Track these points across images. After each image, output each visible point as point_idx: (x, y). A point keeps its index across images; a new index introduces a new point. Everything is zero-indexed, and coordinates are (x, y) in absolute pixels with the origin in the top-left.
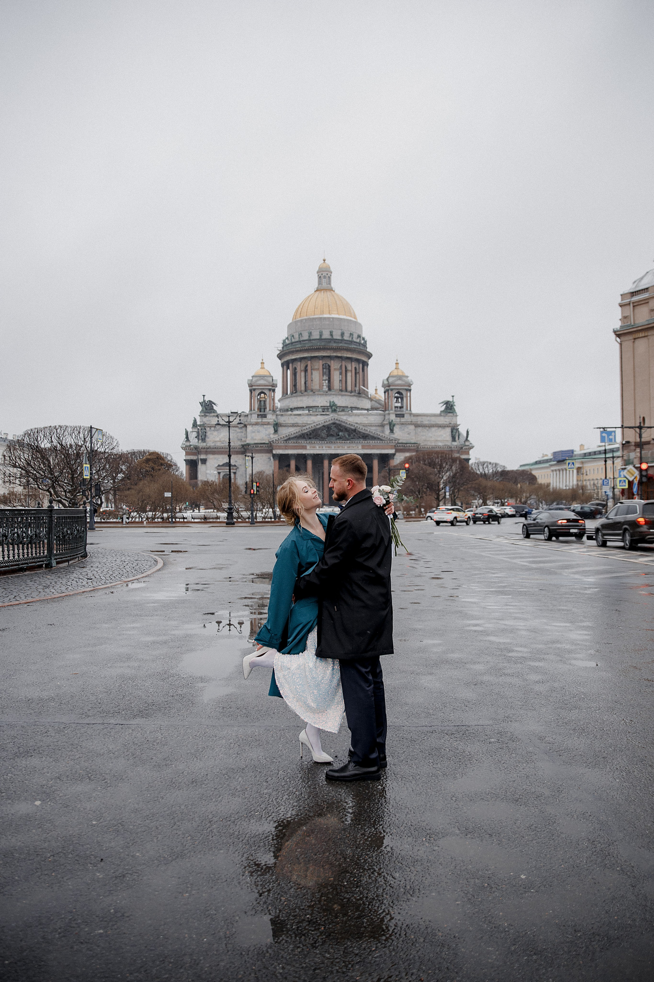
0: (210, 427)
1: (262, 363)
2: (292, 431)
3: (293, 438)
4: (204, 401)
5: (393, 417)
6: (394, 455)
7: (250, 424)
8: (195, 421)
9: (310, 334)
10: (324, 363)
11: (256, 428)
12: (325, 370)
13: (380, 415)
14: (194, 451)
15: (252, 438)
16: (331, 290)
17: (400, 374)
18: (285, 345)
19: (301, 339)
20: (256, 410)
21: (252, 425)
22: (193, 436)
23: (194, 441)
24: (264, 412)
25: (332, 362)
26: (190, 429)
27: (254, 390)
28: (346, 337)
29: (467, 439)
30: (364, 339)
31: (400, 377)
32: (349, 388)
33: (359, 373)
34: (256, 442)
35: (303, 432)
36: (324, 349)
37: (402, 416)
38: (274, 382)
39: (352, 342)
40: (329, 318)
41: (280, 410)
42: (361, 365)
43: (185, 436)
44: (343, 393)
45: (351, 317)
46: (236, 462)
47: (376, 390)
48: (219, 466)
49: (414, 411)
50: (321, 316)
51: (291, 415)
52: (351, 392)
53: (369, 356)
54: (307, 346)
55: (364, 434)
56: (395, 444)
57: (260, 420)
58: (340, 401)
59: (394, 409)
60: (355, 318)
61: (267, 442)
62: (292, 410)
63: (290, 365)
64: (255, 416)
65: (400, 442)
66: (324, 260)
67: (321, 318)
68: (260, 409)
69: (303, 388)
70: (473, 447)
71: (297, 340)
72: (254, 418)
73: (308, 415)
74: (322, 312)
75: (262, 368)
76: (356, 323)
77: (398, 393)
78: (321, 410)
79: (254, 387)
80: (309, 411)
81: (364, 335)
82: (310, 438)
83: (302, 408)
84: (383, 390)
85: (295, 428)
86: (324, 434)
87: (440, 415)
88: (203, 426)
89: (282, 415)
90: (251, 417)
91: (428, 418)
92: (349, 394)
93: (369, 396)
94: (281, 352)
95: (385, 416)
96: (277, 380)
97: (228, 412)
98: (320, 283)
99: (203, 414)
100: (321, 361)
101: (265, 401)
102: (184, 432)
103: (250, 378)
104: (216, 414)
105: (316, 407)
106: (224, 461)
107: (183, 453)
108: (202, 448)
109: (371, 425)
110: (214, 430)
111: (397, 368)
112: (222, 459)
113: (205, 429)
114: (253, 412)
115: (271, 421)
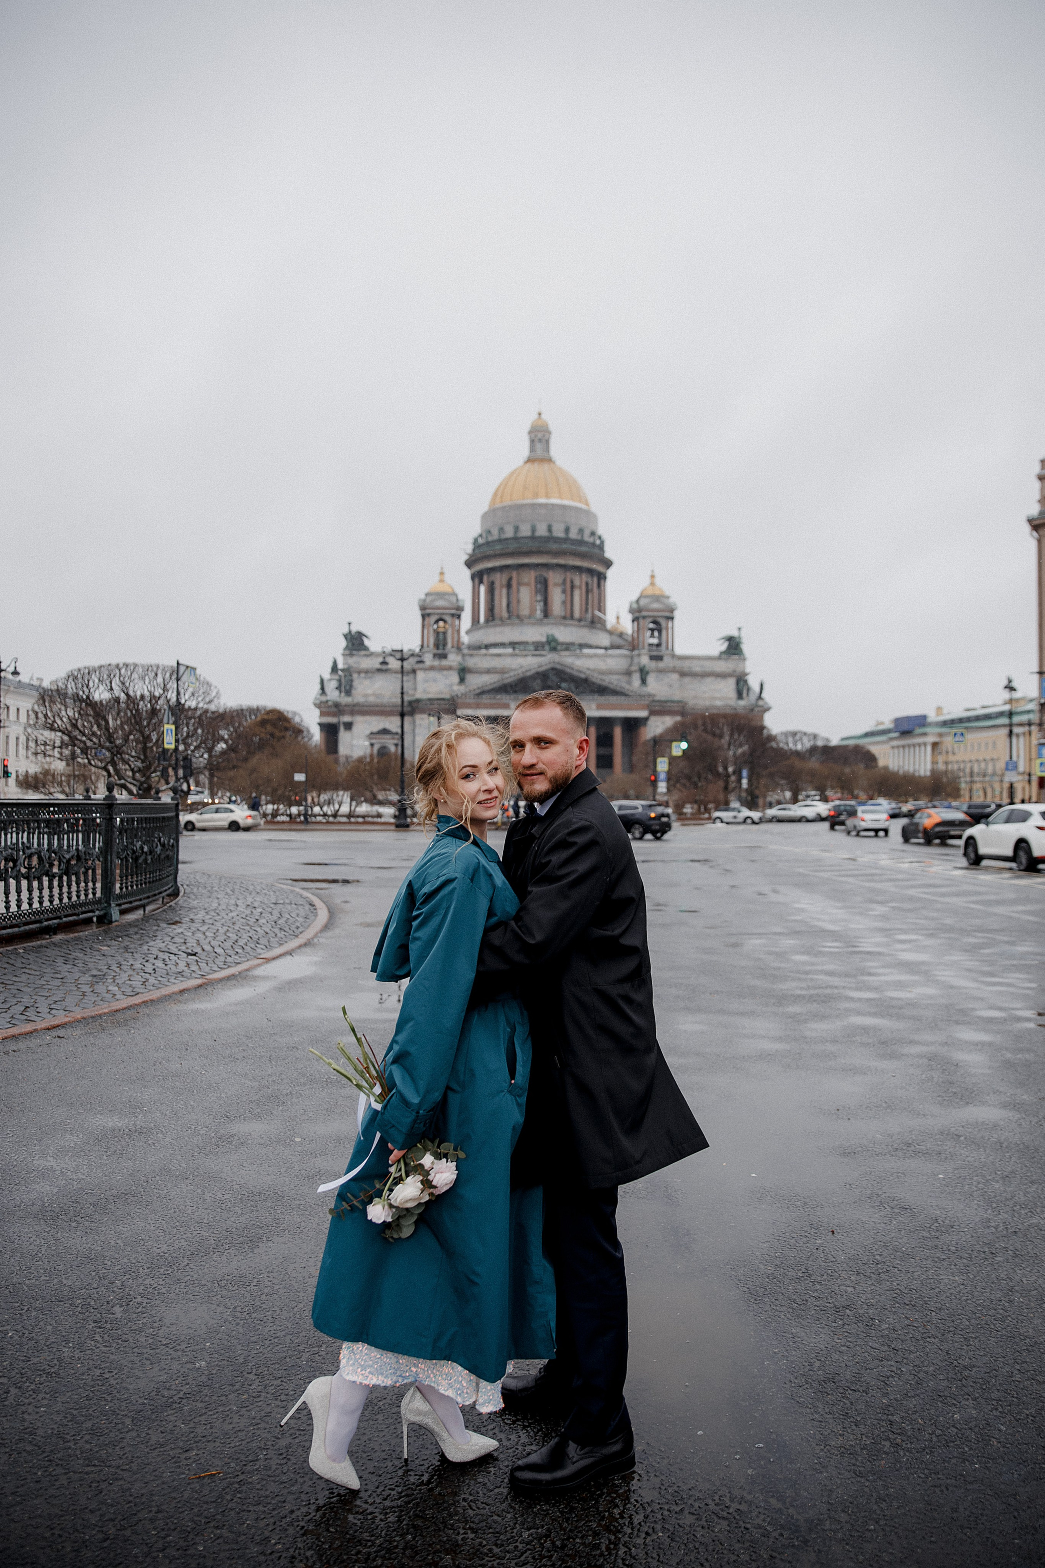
0: (359, 672)
1: (442, 574)
2: (487, 680)
3: (488, 691)
4: (350, 632)
5: (645, 660)
6: (646, 719)
7: (421, 669)
8: (335, 664)
9: (517, 529)
10: (538, 573)
11: (432, 674)
12: (539, 586)
13: (625, 656)
14: (334, 710)
15: (425, 691)
16: (550, 460)
17: (657, 592)
18: (477, 545)
19: (503, 536)
20: (431, 646)
21: (425, 670)
22: (331, 687)
23: (333, 694)
24: (444, 649)
25: (551, 572)
26: (327, 676)
27: (429, 615)
28: (573, 535)
29: (760, 697)
30: (600, 538)
31: (658, 598)
32: (577, 614)
33: (592, 590)
34: (431, 696)
35: (506, 681)
36: (539, 553)
37: (660, 658)
38: (460, 604)
39: (581, 542)
40: (546, 505)
41: (470, 647)
42: (595, 579)
43: (319, 686)
44: (568, 622)
45: (580, 502)
46: (398, 726)
47: (618, 618)
48: (372, 733)
49: (679, 650)
50: (534, 501)
51: (486, 655)
52: (580, 620)
53: (608, 564)
54: (513, 547)
55: (600, 686)
56: (647, 702)
57: (436, 663)
58: (564, 634)
59: (647, 647)
60: (587, 504)
61: (447, 696)
62: (487, 647)
63: (485, 578)
64: (429, 657)
65: (657, 698)
66: (540, 414)
67: (534, 504)
68: (437, 646)
69: (505, 614)
70: (768, 709)
71: (496, 537)
72: (428, 659)
73: (512, 655)
74: (536, 495)
75: (442, 581)
76: (588, 513)
77: (655, 622)
78: (532, 648)
79: (428, 611)
80: (514, 648)
81: (600, 531)
82: (515, 692)
83: (502, 645)
84: (630, 617)
85: (492, 676)
87: (719, 658)
88: (348, 671)
89: (471, 655)
90: (423, 657)
91: (702, 663)
92: (576, 623)
93: (609, 626)
94: (471, 556)
95: (632, 657)
96: (463, 601)
97: (385, 649)
98: (532, 449)
99: (348, 652)
100: (533, 572)
101: (445, 633)
102: (319, 681)
103: (423, 597)
104: (367, 653)
105: (525, 643)
106: (381, 726)
107: (317, 712)
108: (346, 706)
109: (610, 673)
110: (365, 678)
111: (652, 584)
112: (377, 723)
113: (351, 675)
114: (426, 650)
115: (455, 664)
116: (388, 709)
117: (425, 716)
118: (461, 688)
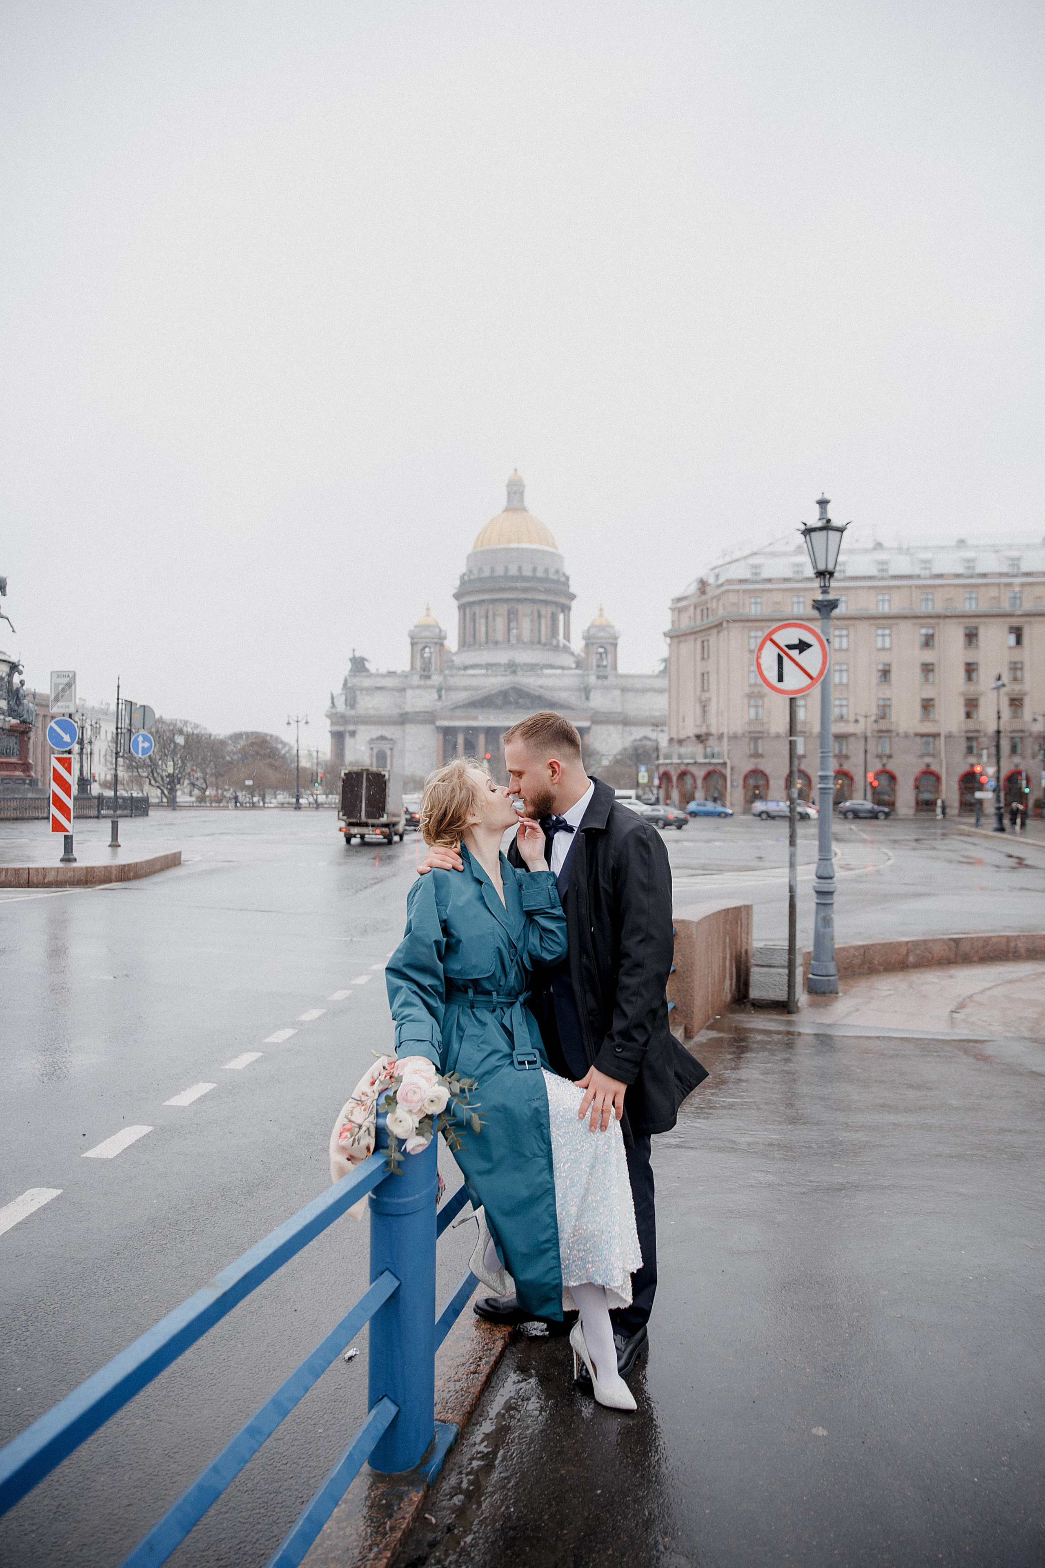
0: (361, 690)
1: (428, 609)
2: (462, 696)
3: (461, 706)
4: (355, 657)
5: (592, 680)
6: (589, 729)
7: (410, 688)
8: (347, 682)
9: (493, 570)
10: (510, 606)
11: (418, 692)
12: (511, 617)
13: (578, 675)
14: (341, 720)
15: (413, 705)
16: (524, 509)
17: (605, 623)
18: (463, 582)
19: (482, 576)
20: (419, 669)
21: (412, 687)
22: (340, 701)
24: (429, 671)
25: (520, 605)
27: (416, 643)
28: (540, 574)
30: (564, 575)
31: (602, 628)
32: (543, 640)
33: (557, 619)
34: (417, 709)
35: (475, 698)
36: (511, 589)
37: (606, 677)
38: (443, 634)
39: (547, 580)
40: (517, 549)
41: (450, 669)
42: (561, 610)
43: (330, 701)
44: (535, 647)
45: (549, 545)
46: (393, 734)
47: (578, 645)
48: (372, 739)
49: (621, 670)
50: (507, 546)
51: (463, 675)
52: (545, 645)
53: (572, 597)
54: (488, 585)
55: (551, 701)
56: (590, 714)
57: (422, 683)
58: (524, 657)
59: (595, 668)
60: (555, 547)
61: (430, 710)
62: (466, 668)
63: (468, 610)
64: (416, 677)
65: (600, 711)
66: (516, 471)
67: (507, 549)
68: (423, 669)
69: (483, 639)
71: (476, 576)
72: (415, 680)
73: (486, 675)
74: (511, 541)
75: (428, 615)
76: (553, 554)
77: (601, 647)
78: (502, 669)
79: (415, 641)
80: (487, 669)
81: (566, 569)
82: (482, 707)
83: (479, 666)
85: (467, 693)
86: (499, 701)
87: (658, 676)
88: (354, 688)
89: (452, 676)
90: (412, 678)
91: (642, 680)
92: (542, 647)
94: (458, 590)
95: (583, 677)
96: (445, 631)
97: (383, 670)
98: (510, 500)
99: (352, 674)
100: (505, 605)
101: (430, 658)
102: (330, 696)
103: (412, 628)
104: (369, 674)
105: (499, 665)
106: (379, 734)
107: (328, 722)
108: (350, 717)
109: (565, 689)
110: (366, 695)
111: (601, 615)
112: (376, 731)
113: (354, 692)
114: (414, 671)
115: (437, 683)
116: (384, 719)
117: (412, 726)
118: (439, 704)
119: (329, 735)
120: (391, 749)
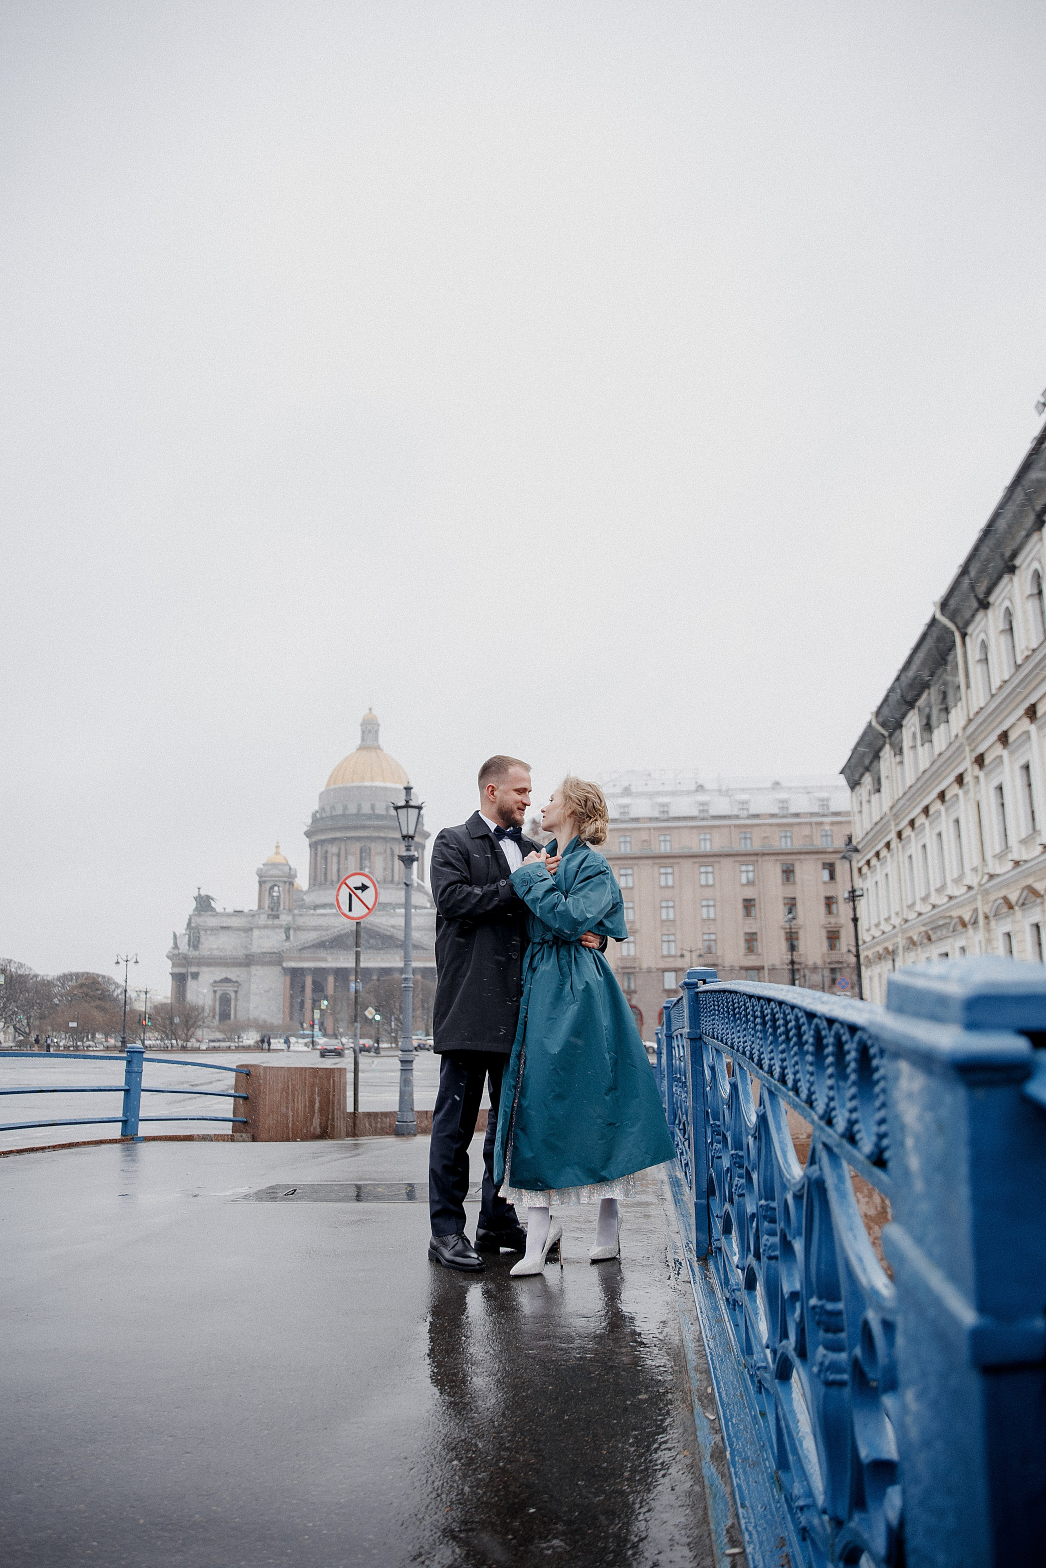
0: (206, 930)
1: (277, 847)
2: (312, 937)
3: (309, 947)
4: (199, 895)
7: (257, 928)
8: (190, 921)
9: (345, 808)
10: (362, 844)
11: (265, 932)
12: (363, 855)
14: (184, 962)
15: (260, 946)
16: (378, 748)
18: (315, 819)
19: (334, 813)
20: (266, 908)
21: (259, 928)
22: (183, 942)
24: (278, 911)
25: (373, 844)
26: (180, 932)
27: (265, 882)
32: (396, 878)
34: (264, 950)
35: (324, 939)
36: (363, 827)
38: (293, 873)
40: (371, 787)
43: (172, 942)
44: (387, 885)
45: (402, 783)
46: (238, 976)
48: (215, 982)
50: (360, 784)
52: (398, 884)
54: (341, 823)
57: (270, 922)
58: (383, 895)
61: (277, 951)
62: (316, 907)
63: (319, 847)
64: (264, 917)
66: (370, 709)
67: (360, 786)
68: (271, 908)
69: (334, 878)
71: (328, 814)
72: (263, 920)
74: (364, 778)
75: (277, 853)
79: (264, 879)
82: (332, 947)
85: (316, 933)
86: (350, 941)
88: (198, 928)
89: (301, 915)
90: (259, 917)
92: (395, 886)
94: (310, 828)
97: (230, 910)
98: (364, 738)
99: (196, 913)
100: (358, 844)
101: (280, 896)
102: (172, 936)
103: (262, 867)
104: (214, 913)
106: (223, 976)
107: (170, 963)
108: (193, 958)
110: (211, 935)
112: (220, 973)
113: (198, 932)
114: (262, 911)
115: (284, 923)
116: (229, 961)
117: (258, 967)
118: (287, 944)
119: (170, 977)
120: (236, 992)
